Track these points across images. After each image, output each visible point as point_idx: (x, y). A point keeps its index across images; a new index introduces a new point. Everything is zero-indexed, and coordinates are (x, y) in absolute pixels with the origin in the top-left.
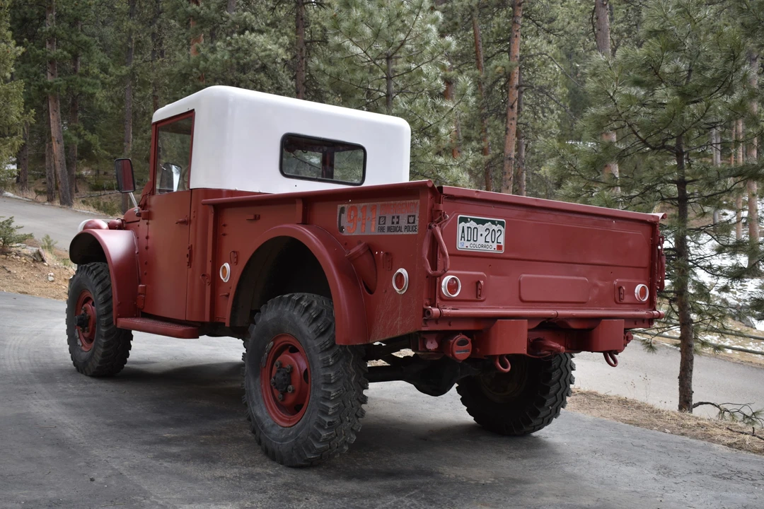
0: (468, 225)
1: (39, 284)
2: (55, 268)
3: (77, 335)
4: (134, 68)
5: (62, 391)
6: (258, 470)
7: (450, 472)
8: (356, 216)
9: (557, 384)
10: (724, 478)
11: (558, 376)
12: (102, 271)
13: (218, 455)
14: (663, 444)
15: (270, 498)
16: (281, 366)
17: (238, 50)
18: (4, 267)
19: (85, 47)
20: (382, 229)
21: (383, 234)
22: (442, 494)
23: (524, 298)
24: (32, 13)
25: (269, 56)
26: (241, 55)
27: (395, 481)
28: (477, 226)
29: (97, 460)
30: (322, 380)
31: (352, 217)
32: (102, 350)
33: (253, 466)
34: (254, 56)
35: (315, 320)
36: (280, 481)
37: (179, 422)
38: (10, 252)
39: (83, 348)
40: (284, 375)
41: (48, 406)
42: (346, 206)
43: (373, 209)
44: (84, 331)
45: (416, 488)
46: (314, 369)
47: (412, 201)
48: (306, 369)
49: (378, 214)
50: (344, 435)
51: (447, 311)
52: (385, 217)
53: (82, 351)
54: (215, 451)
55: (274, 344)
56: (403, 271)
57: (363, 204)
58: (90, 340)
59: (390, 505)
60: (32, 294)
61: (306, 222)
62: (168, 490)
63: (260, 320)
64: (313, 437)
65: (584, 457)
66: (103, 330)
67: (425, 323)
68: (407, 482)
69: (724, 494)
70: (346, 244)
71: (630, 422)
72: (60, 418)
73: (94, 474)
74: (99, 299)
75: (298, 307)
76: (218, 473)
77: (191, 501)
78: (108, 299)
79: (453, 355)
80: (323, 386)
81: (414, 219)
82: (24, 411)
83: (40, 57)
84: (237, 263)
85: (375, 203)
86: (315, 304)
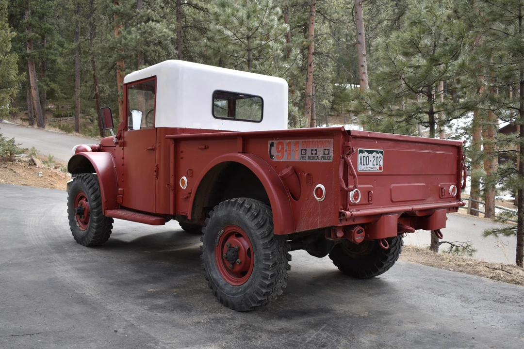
0: (363, 154)
1: (34, 179)
2: (43, 169)
3: (76, 219)
4: (79, 44)
5: (72, 259)
6: (220, 315)
7: (340, 308)
8: (283, 148)
9: (395, 247)
10: (501, 303)
11: (395, 242)
12: (92, 179)
13: (190, 305)
14: (454, 279)
15: (236, 338)
16: (231, 246)
17: (145, 32)
18: (12, 170)
19: (49, 31)
20: (303, 158)
21: (304, 161)
22: (342, 327)
23: (394, 200)
24: (16, 11)
25: (164, 36)
26: (147, 35)
27: (309, 318)
28: (368, 155)
29: (113, 314)
30: (262, 257)
31: (280, 149)
32: (94, 230)
33: (215, 312)
34: (154, 36)
35: (256, 217)
36: (238, 323)
37: (155, 279)
38: (15, 160)
39: (80, 228)
40: (233, 252)
41: (66, 271)
42: (275, 142)
43: (297, 144)
44: (81, 217)
45: (325, 323)
46: (256, 249)
47: (327, 140)
48: (249, 249)
49: (300, 148)
50: (277, 291)
51: (354, 213)
52: (306, 150)
53: (80, 230)
54: (186, 302)
55: (224, 231)
56: (322, 186)
57: (288, 141)
58: (85, 223)
59: (314, 338)
60: (30, 185)
61: (244, 152)
62: (168, 337)
63: (214, 216)
64: (257, 293)
65: (413, 292)
66: (95, 218)
67: (341, 222)
68: (317, 318)
69: (506, 314)
70: (276, 167)
71: (427, 264)
72: (78, 280)
73: (116, 326)
74: (92, 197)
75: (243, 208)
76: (196, 319)
77: (187, 344)
78: (97, 198)
79: (354, 240)
80: (264, 261)
81: (329, 152)
82: (53, 276)
83: (22, 38)
84: (192, 177)
85: (298, 140)
86: (254, 206)
